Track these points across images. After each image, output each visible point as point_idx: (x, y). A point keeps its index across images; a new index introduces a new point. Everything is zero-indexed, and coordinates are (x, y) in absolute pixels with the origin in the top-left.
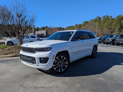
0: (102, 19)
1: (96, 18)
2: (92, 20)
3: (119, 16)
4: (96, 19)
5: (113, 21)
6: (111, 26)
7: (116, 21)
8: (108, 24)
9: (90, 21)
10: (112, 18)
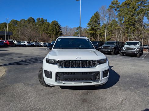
0: (36, 21)
1: (29, 18)
2: (23, 20)
3: (55, 21)
4: (29, 20)
5: (49, 26)
6: (47, 30)
7: (52, 26)
8: (44, 29)
9: (22, 20)
10: (47, 21)
